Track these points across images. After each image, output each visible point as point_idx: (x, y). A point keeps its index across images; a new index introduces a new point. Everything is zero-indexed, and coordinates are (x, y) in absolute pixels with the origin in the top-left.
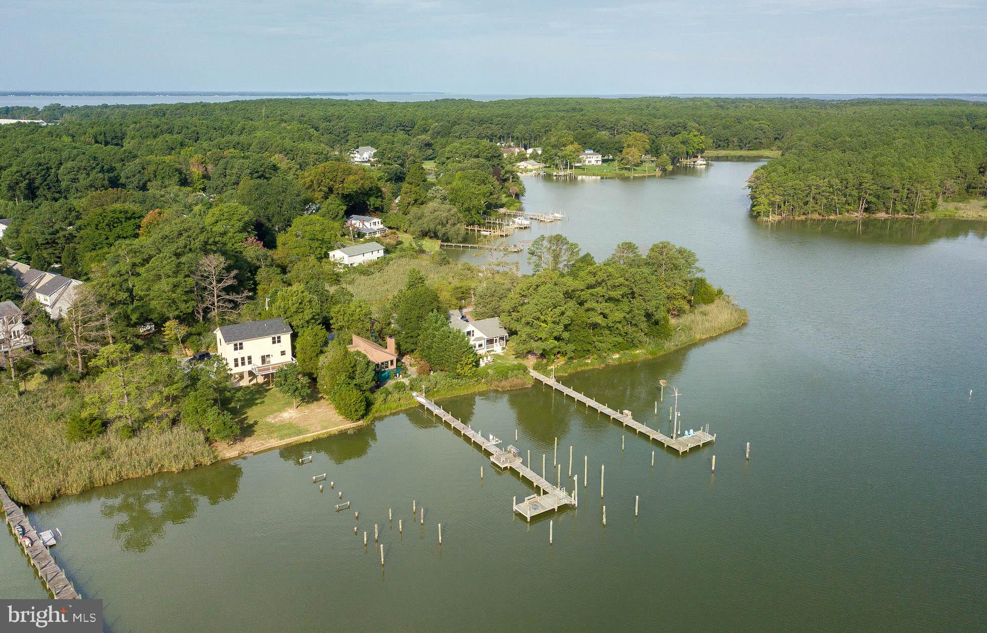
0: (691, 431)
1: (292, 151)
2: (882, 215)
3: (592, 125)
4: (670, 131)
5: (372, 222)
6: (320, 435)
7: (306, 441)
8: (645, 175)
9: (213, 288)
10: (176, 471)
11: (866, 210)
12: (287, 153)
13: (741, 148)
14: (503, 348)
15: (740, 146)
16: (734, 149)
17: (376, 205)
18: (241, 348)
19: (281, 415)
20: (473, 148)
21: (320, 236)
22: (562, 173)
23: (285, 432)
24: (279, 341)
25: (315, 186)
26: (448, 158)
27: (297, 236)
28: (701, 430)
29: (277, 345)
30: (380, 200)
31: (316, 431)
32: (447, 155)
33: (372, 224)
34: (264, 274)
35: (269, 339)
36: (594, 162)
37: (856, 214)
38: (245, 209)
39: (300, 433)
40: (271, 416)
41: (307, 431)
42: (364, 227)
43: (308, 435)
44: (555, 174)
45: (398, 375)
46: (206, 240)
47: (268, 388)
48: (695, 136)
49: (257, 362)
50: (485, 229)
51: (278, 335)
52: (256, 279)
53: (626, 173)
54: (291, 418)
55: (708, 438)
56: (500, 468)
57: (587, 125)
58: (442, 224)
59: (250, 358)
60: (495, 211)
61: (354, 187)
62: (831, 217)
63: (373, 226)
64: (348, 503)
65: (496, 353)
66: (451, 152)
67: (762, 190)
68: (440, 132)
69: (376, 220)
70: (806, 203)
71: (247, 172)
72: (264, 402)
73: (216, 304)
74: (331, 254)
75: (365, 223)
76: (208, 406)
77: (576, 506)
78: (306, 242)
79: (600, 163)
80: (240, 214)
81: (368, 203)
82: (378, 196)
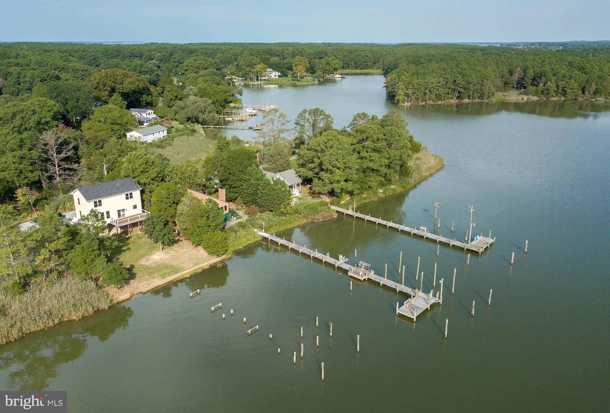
0: (478, 236)
1: (64, 69)
2: (466, 101)
3: (267, 53)
4: (317, 56)
5: (147, 113)
6: (195, 270)
7: (185, 277)
8: (309, 83)
9: (54, 159)
10: (77, 319)
11: (458, 98)
12: (61, 70)
13: (357, 68)
14: (300, 192)
15: (356, 67)
16: (352, 69)
17: (148, 101)
18: (100, 205)
19: (151, 258)
20: (204, 63)
21: (119, 121)
22: (255, 83)
23: (165, 271)
24: (131, 197)
25: (101, 87)
26: (186, 71)
27: (100, 121)
28: (481, 235)
29: (130, 200)
30: (150, 97)
31: (191, 268)
32: (185, 68)
33: (147, 114)
34: (85, 150)
35: (123, 196)
36: (273, 77)
37: (452, 100)
38: (52, 102)
39: (177, 271)
40: (143, 259)
41: (182, 269)
42: (142, 117)
43: (185, 272)
44: (251, 83)
45: (233, 217)
46: (39, 120)
47: (127, 237)
48: (333, 59)
49: (114, 216)
50: (227, 117)
51: (130, 192)
52: (79, 154)
53: (297, 83)
54: (162, 259)
55: (491, 241)
56: (360, 280)
57: (264, 53)
58: (202, 112)
59: (108, 213)
60: (228, 105)
61: (132, 87)
62: (440, 103)
63: (148, 116)
64: (257, 326)
65: (296, 196)
66: (188, 66)
67: (399, 86)
68: (162, 60)
69: (150, 111)
70: (425, 94)
71: (38, 80)
72: (130, 249)
73: (57, 173)
74: (128, 135)
75: (142, 114)
76: (95, 256)
77: (441, 303)
78: (107, 126)
79: (277, 77)
80: (49, 106)
81: (141, 99)
82: (149, 94)
